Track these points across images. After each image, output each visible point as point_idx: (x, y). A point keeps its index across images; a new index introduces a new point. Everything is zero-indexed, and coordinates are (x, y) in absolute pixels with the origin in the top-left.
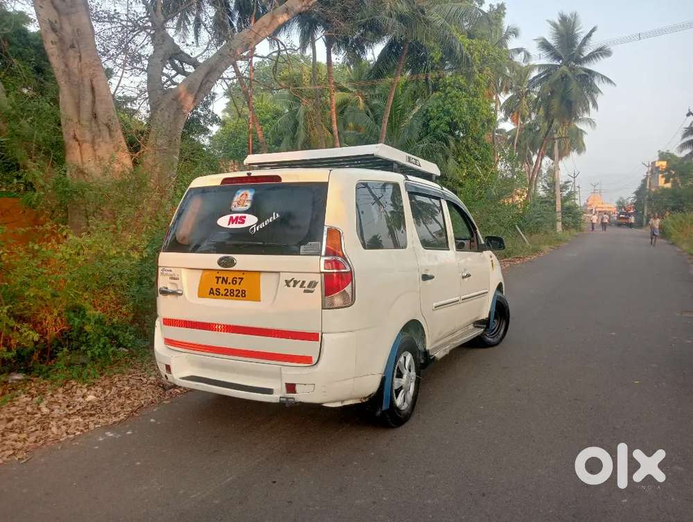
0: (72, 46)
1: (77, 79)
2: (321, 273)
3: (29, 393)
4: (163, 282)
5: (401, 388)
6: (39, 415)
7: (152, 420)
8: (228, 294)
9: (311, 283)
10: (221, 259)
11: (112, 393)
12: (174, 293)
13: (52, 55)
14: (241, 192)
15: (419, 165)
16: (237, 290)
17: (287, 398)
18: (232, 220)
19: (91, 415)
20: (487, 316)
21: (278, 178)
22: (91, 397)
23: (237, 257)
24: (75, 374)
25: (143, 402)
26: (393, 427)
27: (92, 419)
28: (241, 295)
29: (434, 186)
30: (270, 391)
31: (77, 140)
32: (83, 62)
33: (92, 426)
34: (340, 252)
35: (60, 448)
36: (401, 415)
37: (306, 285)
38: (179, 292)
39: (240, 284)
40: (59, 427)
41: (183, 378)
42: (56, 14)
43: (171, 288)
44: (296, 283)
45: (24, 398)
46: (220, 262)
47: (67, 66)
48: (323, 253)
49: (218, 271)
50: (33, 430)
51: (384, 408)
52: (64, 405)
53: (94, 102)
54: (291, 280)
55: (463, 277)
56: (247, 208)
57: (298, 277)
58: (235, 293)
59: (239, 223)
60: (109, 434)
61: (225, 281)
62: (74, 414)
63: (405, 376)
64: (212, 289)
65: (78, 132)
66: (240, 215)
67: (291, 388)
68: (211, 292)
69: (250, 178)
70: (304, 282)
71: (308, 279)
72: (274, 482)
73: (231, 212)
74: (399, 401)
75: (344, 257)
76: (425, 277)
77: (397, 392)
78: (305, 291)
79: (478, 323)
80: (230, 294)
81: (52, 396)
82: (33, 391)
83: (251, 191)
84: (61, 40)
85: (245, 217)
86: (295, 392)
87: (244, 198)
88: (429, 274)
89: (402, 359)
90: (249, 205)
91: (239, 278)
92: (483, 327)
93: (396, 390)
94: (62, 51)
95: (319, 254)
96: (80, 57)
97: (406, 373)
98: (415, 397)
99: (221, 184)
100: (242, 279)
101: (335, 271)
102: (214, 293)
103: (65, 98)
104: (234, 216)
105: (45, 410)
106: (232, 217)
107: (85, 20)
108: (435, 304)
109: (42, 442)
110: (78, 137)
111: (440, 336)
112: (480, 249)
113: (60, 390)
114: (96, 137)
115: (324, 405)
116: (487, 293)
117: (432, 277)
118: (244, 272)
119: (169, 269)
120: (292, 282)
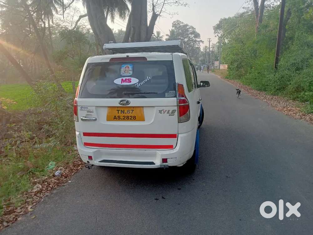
2: (177, 106)
8: (125, 118)
9: (173, 111)
10: (121, 101)
12: (91, 120)
14: (125, 66)
16: (130, 116)
17: (165, 166)
18: (123, 81)
21: (144, 58)
23: (131, 100)
28: (134, 118)
34: (184, 95)
37: (170, 112)
38: (94, 119)
39: (132, 113)
41: (99, 162)
43: (87, 117)
48: (177, 96)
49: (118, 107)
51: (196, 163)
56: (131, 74)
57: (165, 109)
58: (130, 118)
59: (128, 82)
61: (123, 112)
64: (115, 116)
66: (127, 78)
67: (165, 160)
69: (129, 58)
71: (171, 109)
73: (121, 76)
75: (186, 97)
78: (170, 115)
80: (127, 118)
83: (131, 66)
85: (131, 79)
86: (167, 162)
87: (127, 69)
90: (131, 72)
91: (131, 110)
95: (175, 97)
99: (110, 61)
100: (133, 110)
102: (116, 118)
104: (124, 78)
106: (122, 79)
112: (198, 87)
115: (179, 166)
118: (133, 107)
119: (87, 107)
120: (163, 111)
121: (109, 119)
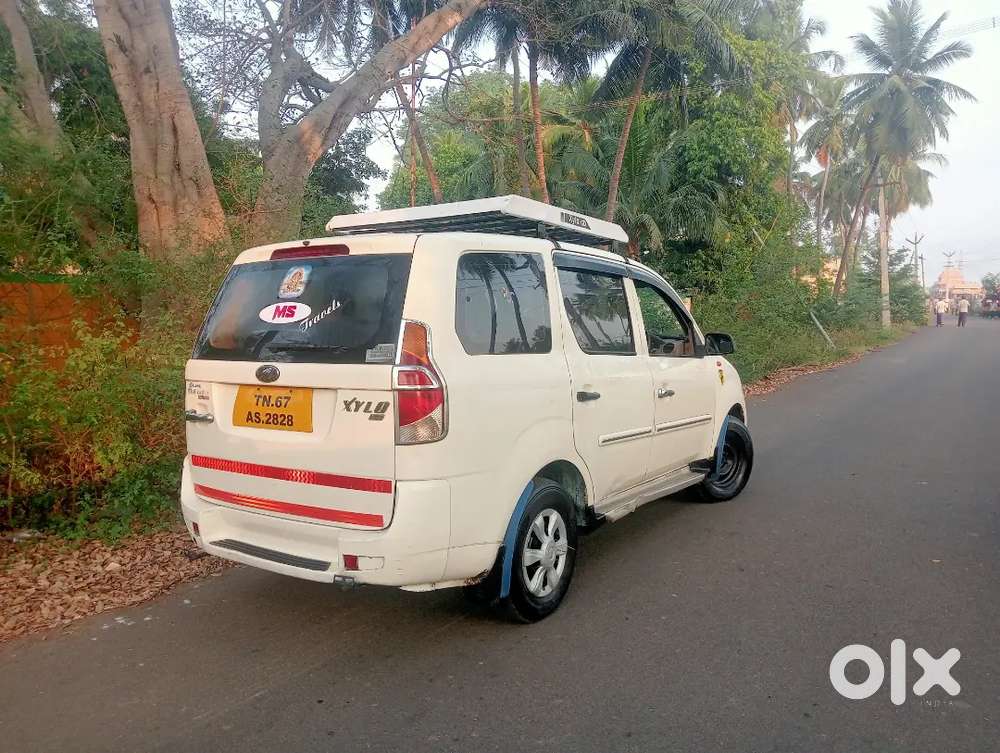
0: (147, 71)
1: (153, 116)
2: (393, 390)
3: (32, 558)
4: (191, 403)
5: (537, 564)
6: (33, 590)
7: (187, 602)
8: (271, 421)
9: (380, 404)
10: (261, 370)
11: (144, 560)
12: (204, 419)
13: (120, 84)
14: (294, 270)
15: (588, 228)
16: (281, 415)
17: (344, 578)
18: (279, 312)
19: (105, 592)
20: (712, 455)
21: (344, 249)
22: (114, 566)
23: (282, 367)
24: (100, 532)
25: (182, 574)
26: (523, 623)
27: (103, 596)
28: (285, 422)
29: (615, 259)
30: (322, 566)
31: (154, 202)
32: (160, 91)
33: (99, 607)
34: (424, 359)
35: (44, 638)
36: (538, 604)
37: (373, 408)
38: (210, 417)
39: (285, 406)
40: (53, 608)
41: (215, 543)
42: (126, 27)
43: (200, 412)
44: (358, 405)
45: (23, 565)
46: (260, 374)
47: (140, 99)
48: (398, 361)
49: (259, 387)
50: (17, 611)
51: (504, 593)
52: (72, 576)
53: (176, 148)
54: (352, 401)
55: (661, 396)
56: (299, 293)
57: (362, 397)
58: (280, 420)
59: (288, 316)
60: (120, 620)
61: (267, 400)
62: (82, 589)
63: (544, 547)
64: (250, 413)
65: (153, 190)
66: (289, 304)
67: (351, 562)
68: (249, 418)
69: (307, 250)
70: (369, 404)
71: (376, 399)
72: (320, 702)
73: (279, 300)
74: (534, 584)
75: (430, 367)
76: (583, 397)
77: (532, 570)
78: (371, 418)
79: (696, 466)
80: (273, 421)
81: (61, 562)
82: (39, 556)
83: (306, 269)
84: (132, 63)
85: (295, 307)
86: (356, 568)
87: (297, 278)
88: (592, 391)
89: (539, 521)
90: (301, 288)
91: (285, 398)
92: (704, 472)
93: (528, 568)
94: (134, 77)
95: (392, 362)
96: (158, 84)
97: (547, 541)
98: (567, 579)
99: (271, 258)
100: (288, 399)
101: (419, 387)
102: (252, 419)
103: (138, 142)
104: (282, 305)
105: (43, 583)
106: (278, 308)
107: (164, 33)
108: (601, 438)
109: (23, 629)
110: (154, 197)
111: (618, 485)
112: (699, 352)
113: (76, 554)
114: (179, 197)
115: (403, 588)
116: (710, 419)
117: (595, 397)
118: (291, 389)
119: (198, 383)
120: (354, 404)
121: (236, 422)
